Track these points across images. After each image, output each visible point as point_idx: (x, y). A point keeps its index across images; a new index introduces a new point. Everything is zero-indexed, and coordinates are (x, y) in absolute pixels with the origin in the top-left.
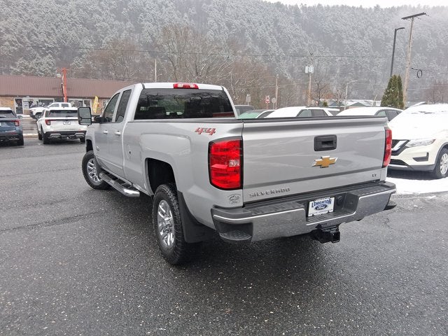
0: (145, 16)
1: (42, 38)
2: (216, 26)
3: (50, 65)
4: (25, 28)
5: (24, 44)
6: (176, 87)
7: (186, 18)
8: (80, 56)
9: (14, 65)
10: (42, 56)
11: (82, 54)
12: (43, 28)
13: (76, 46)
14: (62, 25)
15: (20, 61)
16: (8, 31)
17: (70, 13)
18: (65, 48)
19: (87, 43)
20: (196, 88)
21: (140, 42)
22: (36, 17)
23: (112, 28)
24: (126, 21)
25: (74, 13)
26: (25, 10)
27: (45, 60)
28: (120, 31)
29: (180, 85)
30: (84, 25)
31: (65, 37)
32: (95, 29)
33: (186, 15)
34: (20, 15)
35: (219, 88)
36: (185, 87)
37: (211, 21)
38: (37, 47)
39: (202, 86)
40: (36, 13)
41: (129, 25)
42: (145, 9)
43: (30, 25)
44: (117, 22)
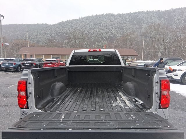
0: (144, 22)
1: (104, 35)
2: (178, 22)
3: (106, 44)
4: (99, 32)
5: (98, 37)
6: (89, 51)
7: (162, 20)
8: (116, 40)
9: (94, 45)
10: (103, 41)
11: (117, 39)
12: (105, 31)
13: (116, 36)
14: (111, 29)
15: (97, 43)
16: (94, 33)
17: (115, 24)
18: (111, 37)
19: (119, 35)
20: (100, 51)
21: (141, 32)
22: (103, 28)
23: (129, 28)
24: (135, 25)
25: (116, 24)
26: (100, 26)
27: (105, 42)
28: (133, 29)
29: (92, 50)
30: (119, 29)
31: (112, 34)
32: (123, 29)
33: (162, 19)
34: (98, 28)
35: (113, 50)
36: (94, 51)
37: (175, 20)
38: (102, 38)
39: (103, 50)
40: (103, 26)
41: (137, 26)
42: (144, 19)
43: (101, 31)
44: (132, 26)
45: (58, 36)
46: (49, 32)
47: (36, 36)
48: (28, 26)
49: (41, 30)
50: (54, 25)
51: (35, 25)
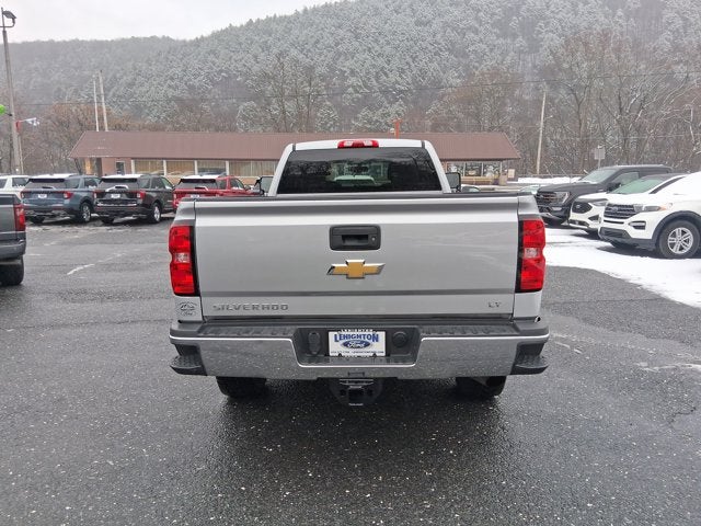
0: (547, 24)
1: (393, 77)
3: (399, 115)
4: (374, 66)
5: (370, 88)
6: (341, 146)
7: (620, 17)
8: (441, 99)
9: (356, 119)
10: (391, 103)
11: (443, 95)
12: (395, 63)
13: (437, 84)
14: (421, 55)
15: (364, 112)
16: (353, 72)
17: (434, 36)
18: (421, 89)
19: (453, 79)
20: (375, 146)
21: (535, 67)
22: (388, 49)
23: (491, 50)
24: (514, 36)
25: (439, 36)
26: (376, 41)
27: (393, 109)
28: (504, 54)
29: (349, 143)
30: (451, 51)
31: (423, 73)
32: (465, 55)
33: (620, 13)
34: (369, 50)
35: (417, 144)
36: (356, 146)
37: (668, 15)
38: (385, 92)
39: (383, 143)
40: (388, 43)
41: (521, 42)
42: (548, 13)
43: (381, 62)
44: (501, 41)
45: (214, 84)
46: (178, 71)
47: (131, 85)
48: (98, 46)
49: (149, 62)
50: (198, 42)
51: (122, 43)
